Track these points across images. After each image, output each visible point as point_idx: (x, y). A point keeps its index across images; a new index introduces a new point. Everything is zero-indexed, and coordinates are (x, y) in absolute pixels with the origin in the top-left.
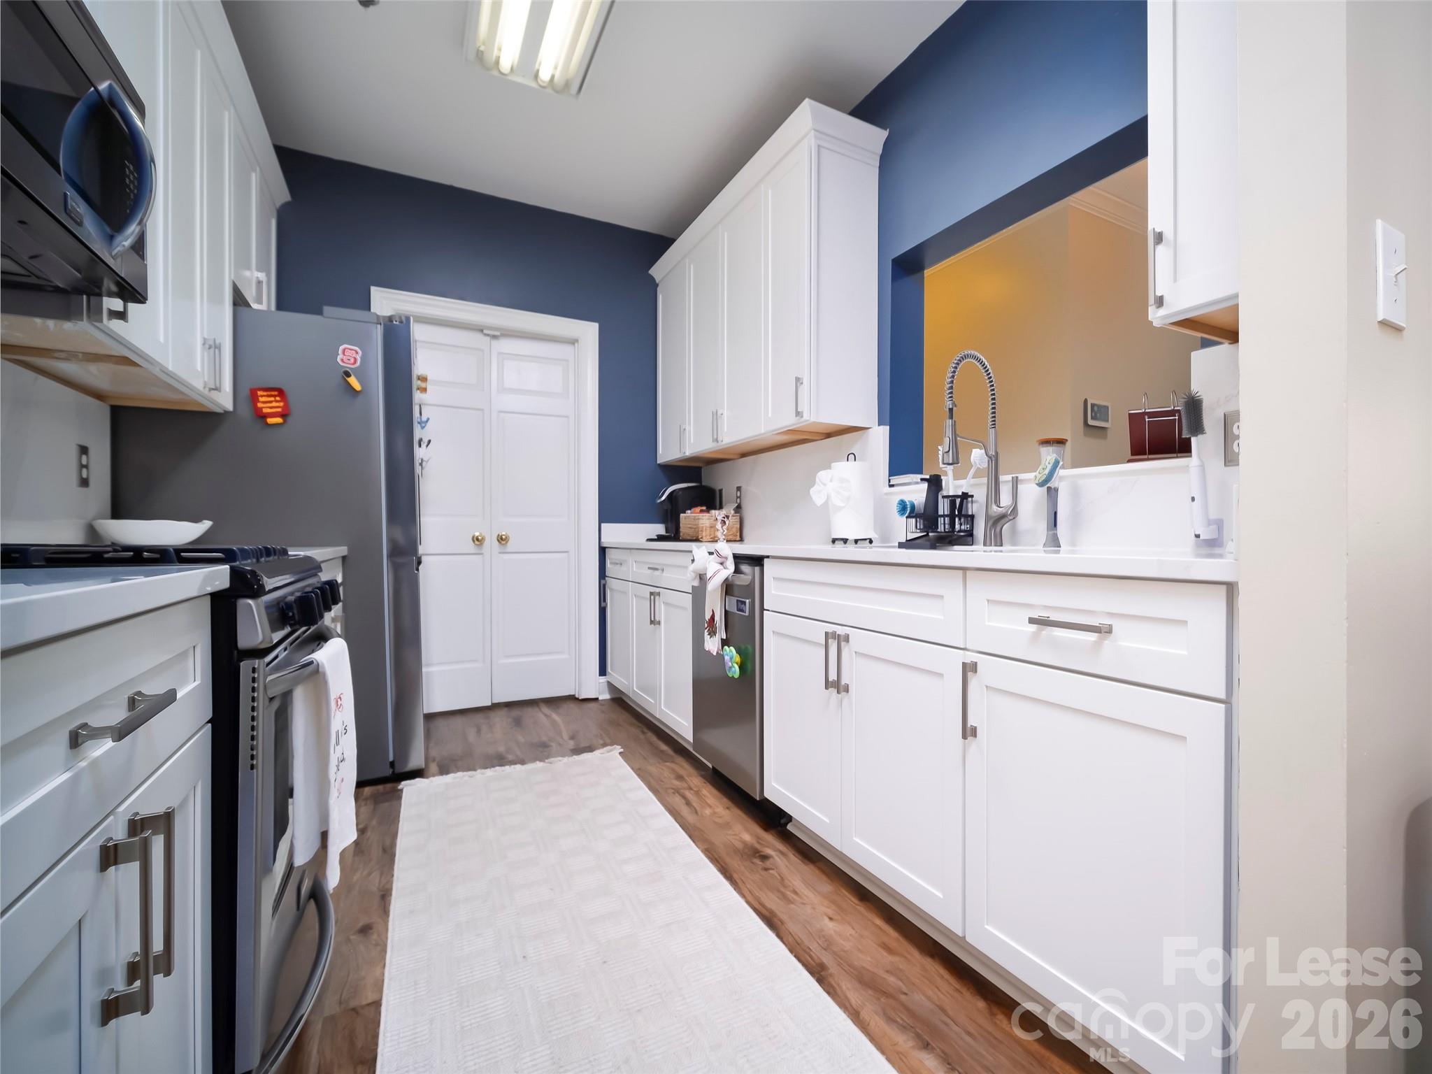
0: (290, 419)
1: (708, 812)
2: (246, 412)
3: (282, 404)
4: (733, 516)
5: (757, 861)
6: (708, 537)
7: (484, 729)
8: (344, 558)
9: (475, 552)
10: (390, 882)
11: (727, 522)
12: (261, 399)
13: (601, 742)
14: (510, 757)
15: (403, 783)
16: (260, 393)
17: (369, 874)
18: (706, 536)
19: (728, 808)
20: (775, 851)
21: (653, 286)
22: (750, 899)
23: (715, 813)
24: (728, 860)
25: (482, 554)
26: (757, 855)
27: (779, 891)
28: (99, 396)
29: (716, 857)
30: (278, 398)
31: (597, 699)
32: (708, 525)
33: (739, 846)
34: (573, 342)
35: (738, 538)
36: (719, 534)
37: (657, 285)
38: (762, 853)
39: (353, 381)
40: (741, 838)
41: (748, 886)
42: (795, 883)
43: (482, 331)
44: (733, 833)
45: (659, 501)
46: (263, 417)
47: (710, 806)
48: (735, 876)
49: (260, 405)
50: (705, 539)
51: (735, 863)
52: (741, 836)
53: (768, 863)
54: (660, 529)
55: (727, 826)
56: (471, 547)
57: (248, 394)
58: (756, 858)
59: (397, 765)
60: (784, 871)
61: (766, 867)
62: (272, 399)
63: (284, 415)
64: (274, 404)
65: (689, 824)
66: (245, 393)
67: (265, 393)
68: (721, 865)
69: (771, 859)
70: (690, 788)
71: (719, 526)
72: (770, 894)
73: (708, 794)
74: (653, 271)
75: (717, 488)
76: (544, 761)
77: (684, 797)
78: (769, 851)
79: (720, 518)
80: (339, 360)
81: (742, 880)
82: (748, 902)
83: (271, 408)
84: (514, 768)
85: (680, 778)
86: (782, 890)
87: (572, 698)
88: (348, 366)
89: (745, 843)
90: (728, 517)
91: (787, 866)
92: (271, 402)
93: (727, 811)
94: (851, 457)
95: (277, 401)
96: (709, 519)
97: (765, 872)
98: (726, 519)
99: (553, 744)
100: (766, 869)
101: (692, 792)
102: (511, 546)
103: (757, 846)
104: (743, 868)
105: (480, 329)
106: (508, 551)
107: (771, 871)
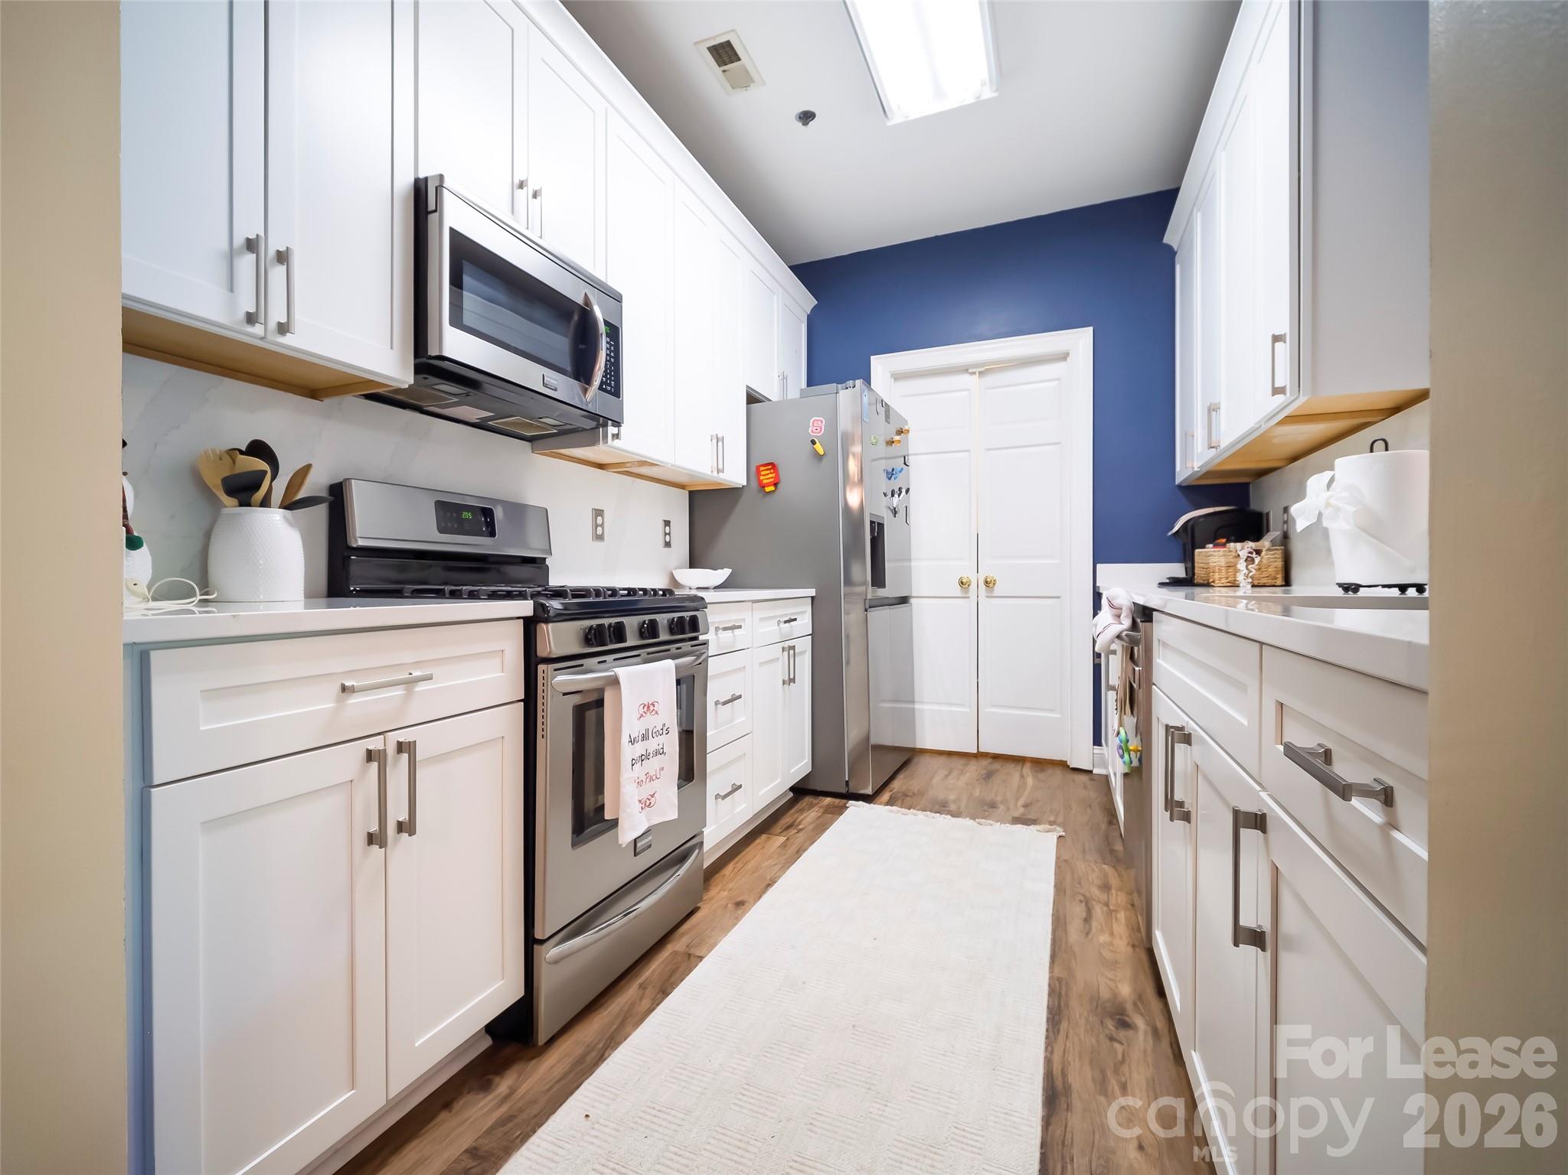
0: (779, 486)
1: (1103, 938)
2: (754, 484)
3: (773, 475)
4: (1269, 550)
5: (1110, 1024)
6: (1224, 581)
7: (955, 773)
8: (813, 598)
9: (961, 595)
10: (780, 877)
11: (1257, 560)
12: (763, 473)
13: (1052, 819)
14: (953, 807)
15: (850, 802)
16: (762, 468)
17: (775, 865)
18: (1220, 579)
19: (1133, 946)
20: (1148, 1024)
21: (1170, 254)
22: (1056, 1059)
23: (1111, 944)
24: (1074, 1003)
25: (968, 597)
26: (1118, 1017)
27: (1103, 1072)
28: (682, 487)
29: (1063, 993)
30: (772, 471)
31: (1091, 772)
32: (1223, 564)
33: (1105, 994)
34: (1064, 357)
35: (1279, 582)
36: (1240, 577)
37: (1176, 253)
38: (1127, 1019)
39: (818, 447)
40: (1117, 987)
41: (1068, 1044)
42: (1135, 1075)
43: (967, 370)
44: (1112, 977)
45: (1170, 533)
46: (763, 486)
47: (1112, 934)
48: (1064, 1025)
49: (762, 478)
50: (1217, 582)
51: (1078, 1011)
52: (1119, 985)
53: (1122, 1034)
54: (1178, 570)
55: (1113, 965)
56: (957, 590)
57: (755, 470)
58: (1113, 1019)
59: (850, 784)
60: (1136, 1054)
61: (1115, 1036)
62: (769, 472)
63: (776, 485)
64: (770, 476)
65: (1067, 942)
66: (753, 469)
67: (765, 468)
68: (1059, 1005)
69: (1131, 1033)
70: (1107, 904)
71: (1242, 565)
72: (1087, 1069)
73: (1123, 920)
74: (1167, 240)
75: (1265, 511)
76: (974, 820)
77: (1089, 911)
78: (1140, 1022)
79: (1244, 554)
80: (810, 431)
81: (1067, 1033)
82: (1048, 1061)
83: (767, 479)
84: (945, 818)
85: (1106, 887)
86: (1109, 1073)
87: (1063, 764)
88: (814, 435)
89: (1115, 995)
90: (1258, 552)
91: (1145, 1051)
92: (768, 474)
93: (1130, 949)
94: (1380, 445)
95: (771, 473)
96: (1224, 555)
97: (1107, 1041)
98: (1254, 555)
99: (1002, 807)
100: (1112, 1039)
101: (1105, 908)
102: (998, 590)
103: (1129, 1007)
104: (1083, 1021)
105: (965, 370)
106: (995, 595)
107: (1116, 1045)
